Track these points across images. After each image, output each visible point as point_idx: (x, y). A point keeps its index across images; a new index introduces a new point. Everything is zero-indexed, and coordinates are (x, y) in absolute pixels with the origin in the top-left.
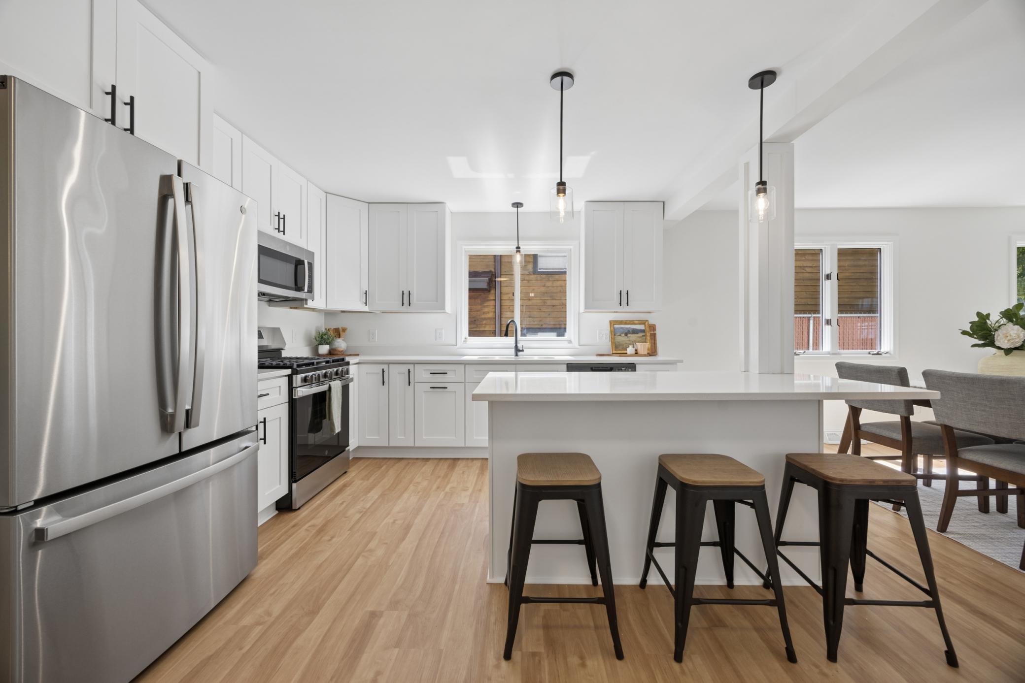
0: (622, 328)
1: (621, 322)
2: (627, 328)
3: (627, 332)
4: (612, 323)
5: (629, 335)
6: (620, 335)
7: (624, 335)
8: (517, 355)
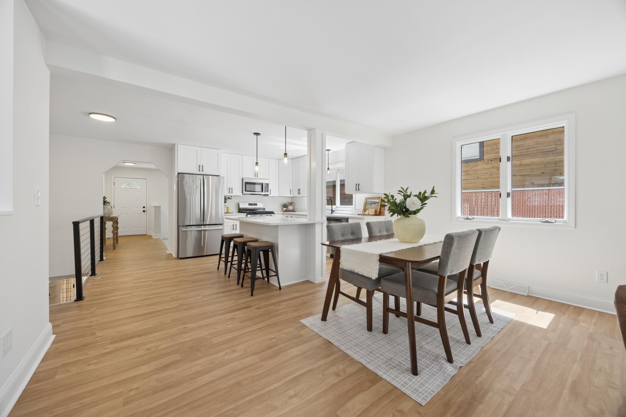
0: (370, 201)
1: (370, 198)
2: (372, 201)
3: (371, 203)
4: (366, 199)
5: (372, 205)
6: (368, 205)
7: (369, 205)
8: (332, 213)
